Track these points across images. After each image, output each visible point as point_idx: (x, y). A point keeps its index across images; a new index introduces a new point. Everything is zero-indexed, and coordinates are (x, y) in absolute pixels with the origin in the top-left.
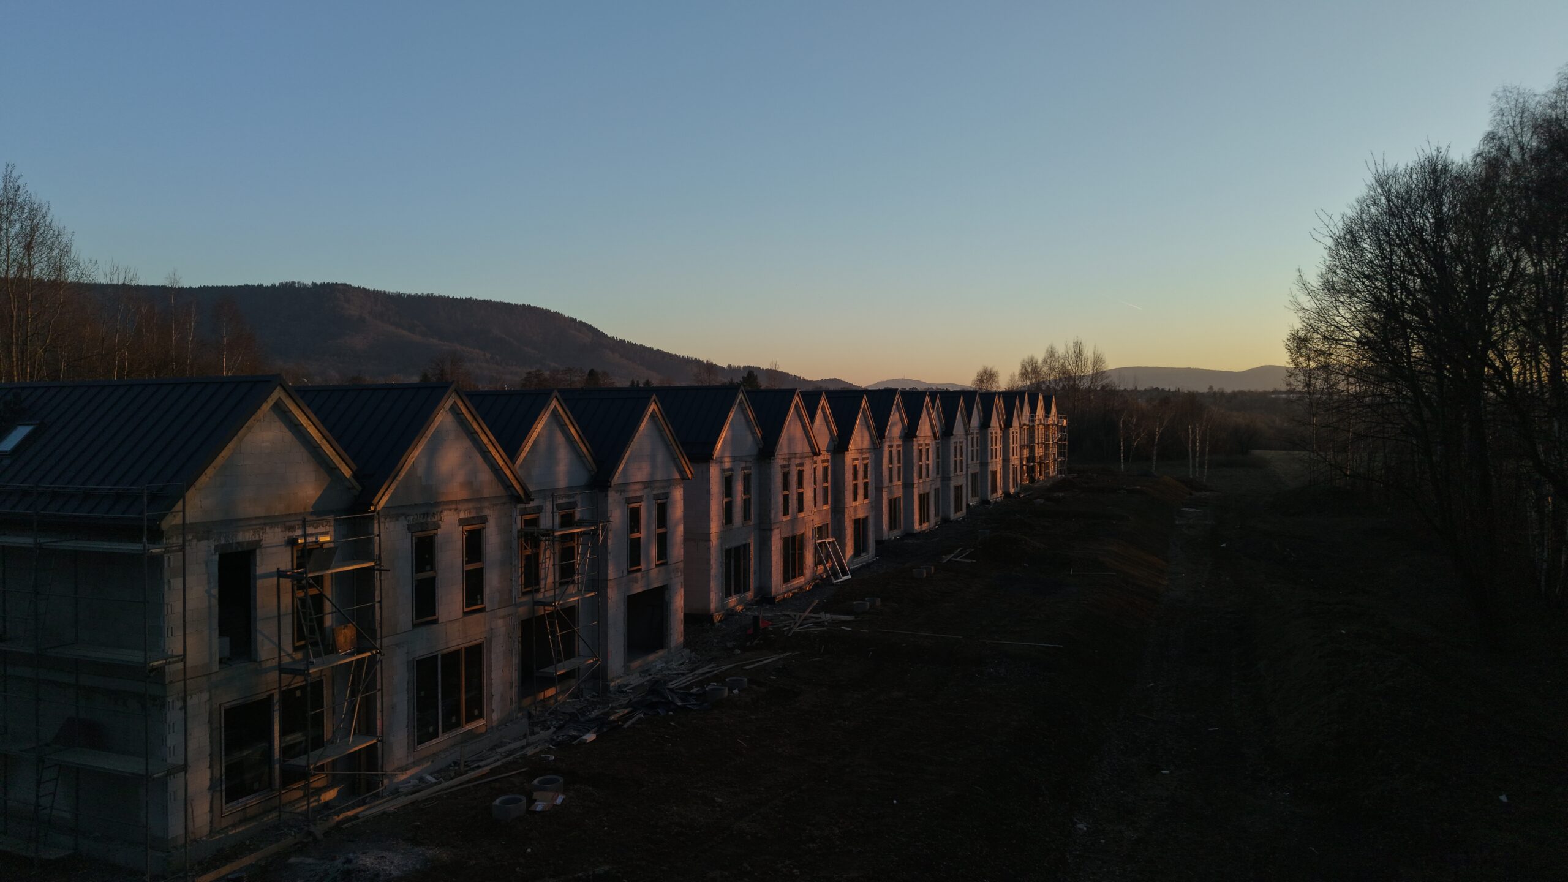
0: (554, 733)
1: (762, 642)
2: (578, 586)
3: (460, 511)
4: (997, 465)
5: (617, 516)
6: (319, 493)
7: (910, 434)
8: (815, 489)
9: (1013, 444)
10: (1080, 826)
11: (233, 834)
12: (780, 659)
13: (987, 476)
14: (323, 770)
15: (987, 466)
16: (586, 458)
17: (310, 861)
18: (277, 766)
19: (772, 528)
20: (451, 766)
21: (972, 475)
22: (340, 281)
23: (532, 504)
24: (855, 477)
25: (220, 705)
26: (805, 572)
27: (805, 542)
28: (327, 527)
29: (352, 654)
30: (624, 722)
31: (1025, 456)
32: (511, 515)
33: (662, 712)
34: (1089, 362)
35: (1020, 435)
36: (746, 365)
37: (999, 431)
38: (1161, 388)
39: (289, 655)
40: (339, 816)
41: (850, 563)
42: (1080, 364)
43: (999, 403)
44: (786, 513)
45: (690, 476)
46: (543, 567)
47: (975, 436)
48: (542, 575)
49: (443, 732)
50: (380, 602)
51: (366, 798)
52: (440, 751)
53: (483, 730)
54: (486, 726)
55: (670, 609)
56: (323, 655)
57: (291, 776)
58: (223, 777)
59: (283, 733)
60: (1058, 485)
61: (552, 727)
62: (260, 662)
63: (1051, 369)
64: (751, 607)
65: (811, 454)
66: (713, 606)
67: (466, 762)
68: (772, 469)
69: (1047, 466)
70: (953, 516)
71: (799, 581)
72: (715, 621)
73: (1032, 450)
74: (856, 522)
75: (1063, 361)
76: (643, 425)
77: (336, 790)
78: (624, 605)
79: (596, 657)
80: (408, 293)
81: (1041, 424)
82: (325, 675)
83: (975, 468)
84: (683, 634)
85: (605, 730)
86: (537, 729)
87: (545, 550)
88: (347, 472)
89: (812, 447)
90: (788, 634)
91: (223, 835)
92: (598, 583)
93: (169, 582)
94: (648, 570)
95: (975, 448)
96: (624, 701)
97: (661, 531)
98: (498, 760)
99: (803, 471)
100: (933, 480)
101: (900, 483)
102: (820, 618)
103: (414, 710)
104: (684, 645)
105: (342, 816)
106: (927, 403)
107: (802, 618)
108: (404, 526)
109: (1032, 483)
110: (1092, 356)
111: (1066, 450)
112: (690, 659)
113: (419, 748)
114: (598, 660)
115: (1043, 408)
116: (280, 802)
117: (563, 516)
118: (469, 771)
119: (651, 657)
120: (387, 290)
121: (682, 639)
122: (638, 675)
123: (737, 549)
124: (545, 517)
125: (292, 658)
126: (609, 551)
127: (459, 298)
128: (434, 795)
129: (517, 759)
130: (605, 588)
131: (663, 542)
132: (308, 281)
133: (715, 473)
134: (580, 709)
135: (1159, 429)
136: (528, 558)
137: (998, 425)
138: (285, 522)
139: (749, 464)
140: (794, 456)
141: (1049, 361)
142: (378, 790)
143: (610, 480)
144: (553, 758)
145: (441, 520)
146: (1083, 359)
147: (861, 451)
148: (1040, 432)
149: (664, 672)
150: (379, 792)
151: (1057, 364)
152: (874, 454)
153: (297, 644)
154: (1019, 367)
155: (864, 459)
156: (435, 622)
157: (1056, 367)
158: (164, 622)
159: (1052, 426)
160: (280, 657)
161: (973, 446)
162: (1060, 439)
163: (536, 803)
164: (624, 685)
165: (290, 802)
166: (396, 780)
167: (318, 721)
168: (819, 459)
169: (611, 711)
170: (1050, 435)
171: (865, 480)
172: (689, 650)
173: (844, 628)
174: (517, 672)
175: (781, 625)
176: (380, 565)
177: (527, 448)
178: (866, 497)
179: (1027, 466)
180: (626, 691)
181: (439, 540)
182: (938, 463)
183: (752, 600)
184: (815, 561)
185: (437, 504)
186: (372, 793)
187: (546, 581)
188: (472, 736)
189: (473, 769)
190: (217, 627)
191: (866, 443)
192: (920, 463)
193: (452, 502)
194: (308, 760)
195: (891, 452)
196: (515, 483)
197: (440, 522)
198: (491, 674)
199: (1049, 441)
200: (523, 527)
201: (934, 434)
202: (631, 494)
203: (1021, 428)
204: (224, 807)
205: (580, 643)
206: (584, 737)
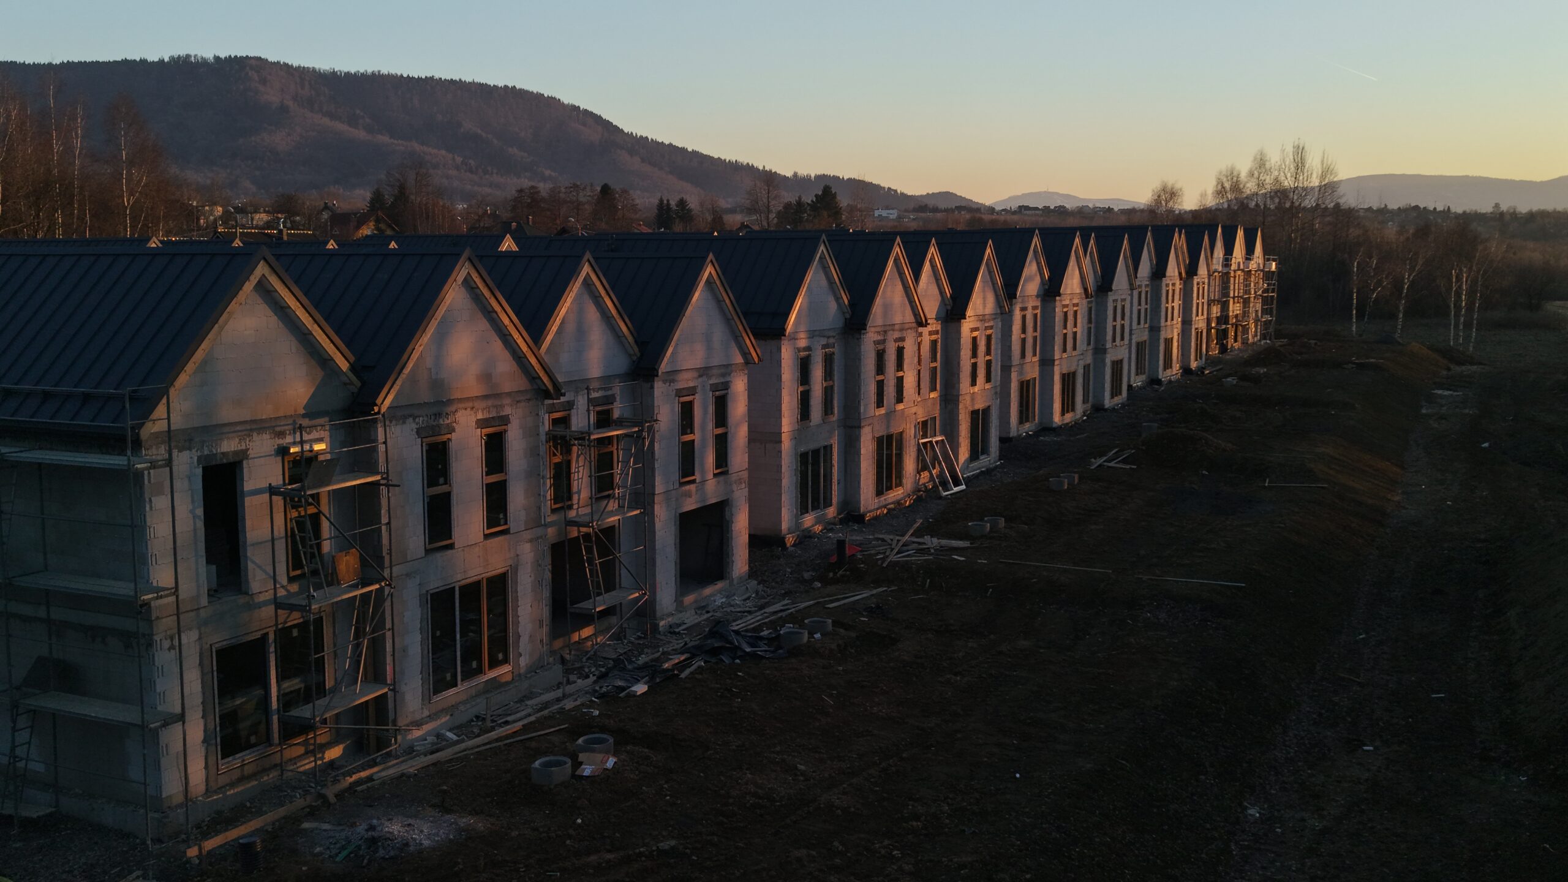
0: (595, 682)
1: (848, 573)
2: (619, 501)
3: (478, 410)
4: (1173, 330)
5: (666, 414)
6: (312, 390)
7: (1051, 290)
8: (919, 371)
9: (1198, 298)
10: (1251, 812)
11: (232, 794)
12: (872, 595)
13: (1158, 346)
14: (326, 724)
15: (1160, 331)
16: (627, 339)
17: (326, 826)
18: (275, 718)
19: (862, 425)
20: (473, 721)
21: (1138, 344)
22: (251, 54)
23: (563, 399)
24: (974, 354)
25: (211, 645)
26: (904, 481)
27: (904, 442)
28: (322, 432)
29: (355, 587)
30: (682, 671)
31: (1215, 315)
32: (538, 415)
33: (727, 660)
34: (1314, 176)
35: (1209, 285)
36: (819, 173)
37: (1178, 282)
38: (1422, 207)
39: (283, 587)
40: (351, 777)
41: (966, 467)
42: (1301, 178)
43: (1179, 241)
44: (880, 403)
45: (756, 360)
46: (576, 478)
47: (1144, 290)
48: (575, 489)
49: (462, 680)
50: (389, 523)
51: (377, 757)
52: (460, 703)
53: (509, 678)
54: (513, 673)
55: (732, 530)
56: (325, 585)
57: (294, 729)
58: (218, 729)
59: (281, 678)
60: (1262, 357)
61: (591, 675)
62: (253, 594)
63: (1259, 185)
64: (833, 526)
65: (914, 325)
66: (785, 526)
67: (491, 716)
68: (862, 347)
69: (1246, 330)
70: (1108, 403)
71: (895, 494)
72: (788, 545)
73: (1225, 306)
74: (974, 414)
75: (1276, 173)
76: (697, 294)
77: (341, 747)
78: (675, 525)
79: (643, 590)
80: (346, 70)
81: (1239, 269)
82: (324, 611)
83: (1142, 334)
84: (747, 562)
85: (658, 680)
86: (572, 678)
87: (578, 456)
88: (344, 365)
89: (916, 314)
90: (882, 564)
91: (221, 796)
92: (643, 498)
93: (150, 500)
94: (704, 481)
95: (1143, 307)
96: (678, 644)
97: (720, 431)
98: (530, 715)
99: (903, 348)
100: (1082, 354)
101: (1036, 359)
102: (924, 543)
103: (428, 652)
104: (749, 576)
105: (355, 777)
106: (1077, 247)
107: (901, 544)
108: (412, 430)
109: (1222, 354)
110: (1319, 166)
111: (1274, 306)
112: (757, 593)
113: (437, 698)
114: (645, 594)
115: (1243, 247)
116: (282, 759)
117: (598, 413)
118: (496, 728)
119: (708, 591)
120: (317, 67)
121: (747, 568)
122: (693, 612)
123: (816, 452)
124: (577, 415)
125: (288, 591)
126: (656, 457)
127: (416, 77)
128: (460, 755)
129: (553, 713)
130: (652, 503)
131: (722, 444)
132: (208, 54)
133: (787, 355)
134: (625, 653)
135: (1409, 276)
136: (558, 466)
137: (1177, 274)
138: (274, 427)
139: (832, 340)
140: (890, 328)
141: (1256, 174)
142: (391, 748)
143: (656, 367)
144: (597, 713)
145: (455, 422)
146: (1306, 170)
147: (982, 318)
148: (1237, 281)
149: (725, 609)
150: (391, 750)
151: (1269, 177)
152: (1002, 321)
153: (293, 574)
154: (1214, 183)
155: (986, 328)
156: (451, 547)
157: (1267, 181)
158: (147, 549)
159: (1256, 271)
160: (275, 588)
161: (1140, 304)
162: (1266, 291)
163: (583, 766)
164: (677, 624)
165: (291, 760)
166: (409, 737)
167: (320, 664)
168: (925, 331)
169: (662, 657)
170: (1252, 284)
171: (988, 358)
172: (756, 582)
173: (956, 557)
174: (548, 607)
175: (873, 552)
176: (387, 479)
177: (554, 329)
178: (988, 379)
179: (1217, 330)
180: (679, 633)
181: (453, 446)
182: (1089, 329)
183: (835, 517)
184: (918, 465)
185: (450, 402)
186: (384, 752)
187: (579, 496)
188: (495, 685)
189: (500, 726)
190: (204, 554)
191: (990, 307)
192: (1065, 331)
193: (468, 399)
194: (314, 712)
195: (1024, 317)
196: (542, 374)
197: (454, 424)
198: (517, 611)
199: (1251, 294)
200: (551, 428)
201: (1086, 290)
202: (681, 385)
203: (1210, 276)
204: (220, 762)
205: (622, 572)
206: (633, 689)
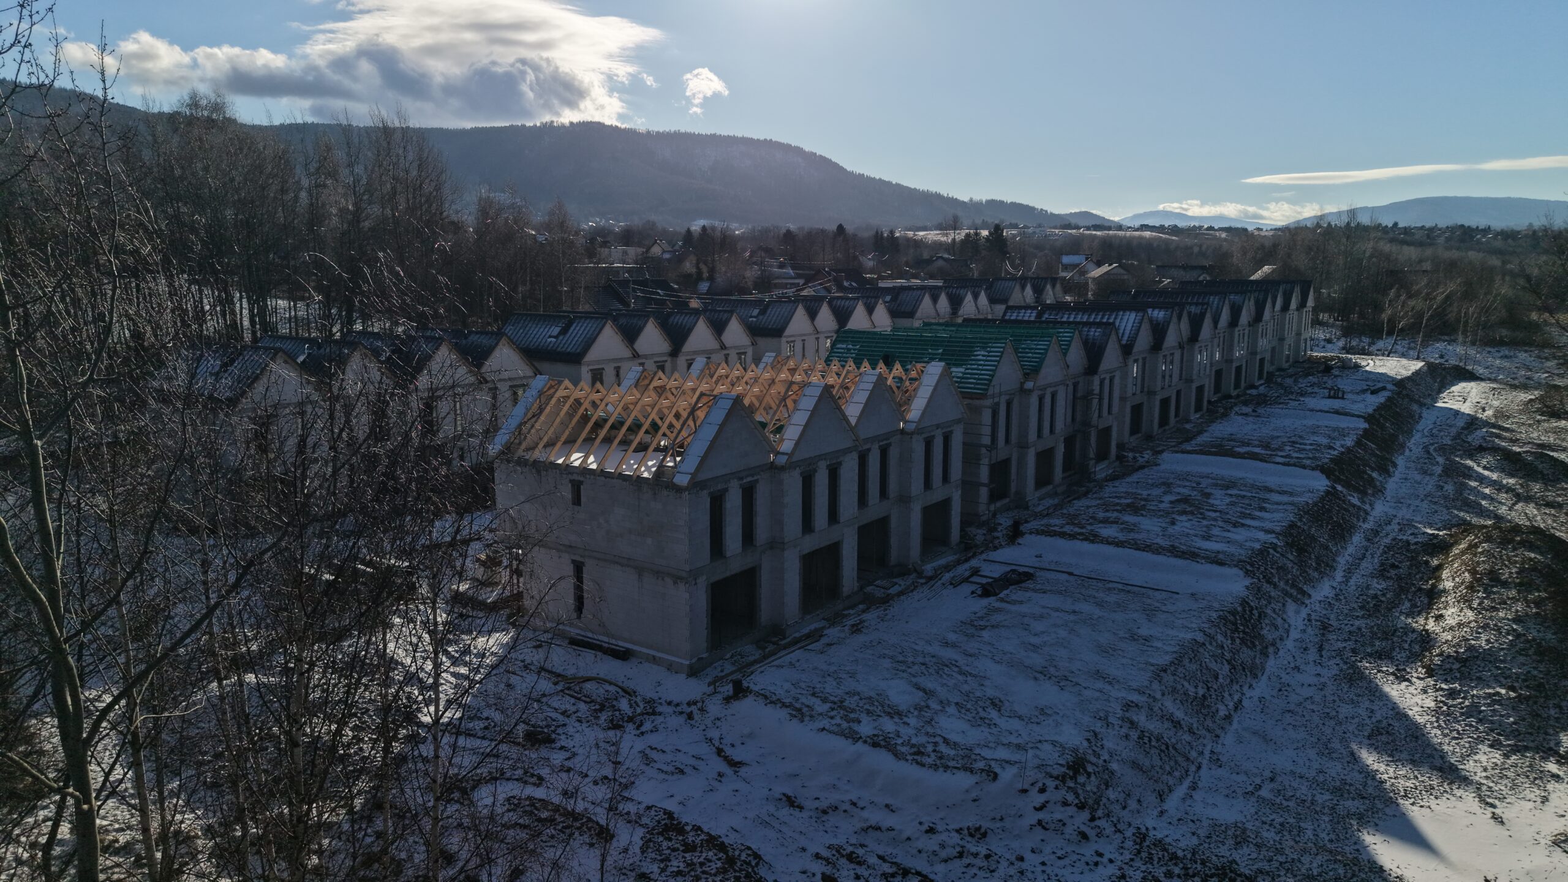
3: (828, 460)
5: (918, 451)
13: (1231, 372)
19: (1029, 446)
21: (1216, 373)
26: (1054, 479)
27: (1055, 454)
28: (759, 476)
55: (952, 515)
78: (921, 514)
94: (938, 488)
121: (959, 536)
124: (872, 455)
126: (912, 476)
130: (909, 502)
139: (1012, 396)
145: (817, 467)
147: (1108, 371)
152: (1121, 371)
155: (1111, 377)
193: (823, 455)
198: (842, 563)
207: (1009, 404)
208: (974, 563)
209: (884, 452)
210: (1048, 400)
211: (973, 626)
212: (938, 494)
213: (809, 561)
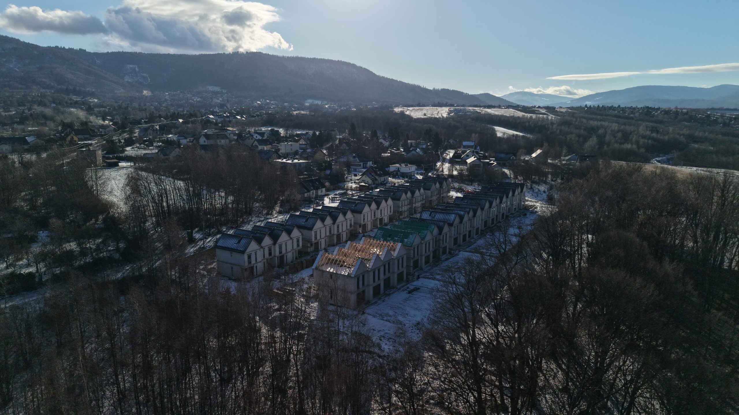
120: (278, 55)
207: (418, 247)
208: (408, 285)
209: (389, 264)
210: (428, 244)
211: (406, 300)
212: (400, 271)
213: (374, 288)
